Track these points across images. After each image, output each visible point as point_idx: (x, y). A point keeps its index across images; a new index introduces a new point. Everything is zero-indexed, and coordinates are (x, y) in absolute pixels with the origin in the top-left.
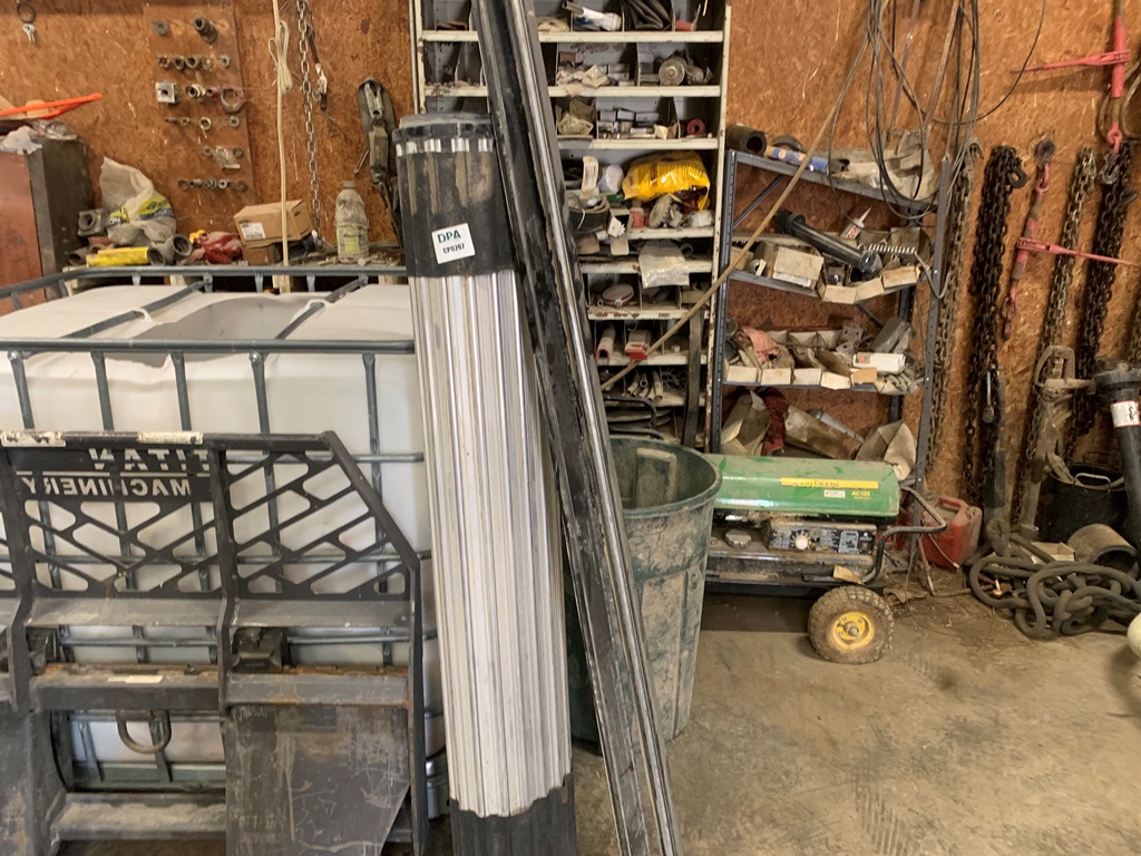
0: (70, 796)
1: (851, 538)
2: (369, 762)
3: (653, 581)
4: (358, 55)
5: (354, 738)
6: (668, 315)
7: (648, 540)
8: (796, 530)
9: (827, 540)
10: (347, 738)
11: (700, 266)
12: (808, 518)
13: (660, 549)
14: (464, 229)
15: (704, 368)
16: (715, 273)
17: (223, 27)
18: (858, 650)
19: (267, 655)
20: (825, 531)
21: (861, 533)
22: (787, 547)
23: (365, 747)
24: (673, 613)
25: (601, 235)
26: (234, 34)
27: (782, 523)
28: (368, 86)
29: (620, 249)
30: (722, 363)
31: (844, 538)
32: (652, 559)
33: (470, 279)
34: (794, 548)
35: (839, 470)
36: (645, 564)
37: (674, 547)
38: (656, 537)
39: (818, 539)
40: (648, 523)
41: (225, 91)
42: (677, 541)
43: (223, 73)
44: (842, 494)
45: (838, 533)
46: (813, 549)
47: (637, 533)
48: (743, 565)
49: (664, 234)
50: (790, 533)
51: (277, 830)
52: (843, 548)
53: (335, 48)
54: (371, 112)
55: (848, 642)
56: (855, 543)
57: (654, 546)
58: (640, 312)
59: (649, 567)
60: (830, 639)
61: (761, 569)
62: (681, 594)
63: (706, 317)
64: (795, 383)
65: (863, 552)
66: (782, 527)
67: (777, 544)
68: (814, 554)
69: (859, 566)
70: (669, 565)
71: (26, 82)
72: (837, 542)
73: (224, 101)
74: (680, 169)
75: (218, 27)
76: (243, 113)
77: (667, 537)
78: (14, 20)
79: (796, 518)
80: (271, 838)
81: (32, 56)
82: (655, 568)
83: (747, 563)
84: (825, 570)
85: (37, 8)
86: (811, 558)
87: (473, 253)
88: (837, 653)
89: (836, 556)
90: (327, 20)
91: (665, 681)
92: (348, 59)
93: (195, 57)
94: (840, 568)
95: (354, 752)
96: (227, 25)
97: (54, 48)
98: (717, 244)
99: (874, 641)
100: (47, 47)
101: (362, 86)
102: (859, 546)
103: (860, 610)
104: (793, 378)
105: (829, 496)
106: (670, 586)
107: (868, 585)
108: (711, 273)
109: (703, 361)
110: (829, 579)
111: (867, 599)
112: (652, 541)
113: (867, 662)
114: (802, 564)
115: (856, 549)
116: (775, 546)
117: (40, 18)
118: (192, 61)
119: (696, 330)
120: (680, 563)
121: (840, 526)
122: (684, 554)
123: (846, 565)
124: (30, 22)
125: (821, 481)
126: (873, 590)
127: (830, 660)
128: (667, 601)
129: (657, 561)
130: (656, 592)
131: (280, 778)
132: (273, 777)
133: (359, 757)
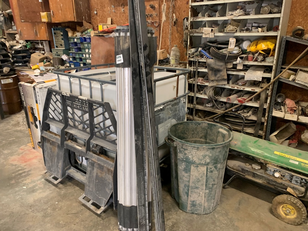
0: (72, 167)
1: (297, 179)
2: (107, 181)
3: (194, 165)
4: (185, 11)
5: (106, 174)
6: (254, 90)
7: (192, 153)
8: (276, 170)
9: (287, 177)
10: (105, 174)
11: (267, 75)
12: (282, 167)
13: (196, 156)
14: (121, 55)
15: (265, 109)
16: (272, 78)
17: (157, 6)
18: (289, 219)
19: (96, 150)
20: (287, 174)
21: (302, 179)
22: (272, 175)
23: (107, 177)
24: (202, 177)
25: (235, 63)
26: (158, 7)
27: (271, 166)
28: (186, 19)
29: (240, 67)
30: (272, 109)
31: (294, 178)
32: (193, 158)
33: (123, 68)
34: (274, 176)
35: (300, 154)
36: (191, 159)
37: (201, 157)
38: (195, 152)
39: (284, 176)
40: (192, 147)
41: (155, 22)
42: (202, 156)
43: (155, 17)
44: (297, 163)
45: (292, 176)
46: (282, 179)
47: (189, 150)
48: (254, 175)
49: (256, 63)
50: (273, 170)
51: (92, 188)
52: (293, 182)
53: (180, 9)
54: (185, 26)
55: (286, 215)
56: (299, 182)
57: (194, 155)
58: (245, 88)
59: (193, 161)
60: (278, 210)
61: (260, 179)
62: (205, 172)
63: (268, 92)
64: (299, 121)
65: (302, 186)
66: (271, 167)
67: (268, 172)
68: (281, 180)
69: (299, 190)
70: (199, 162)
71: (122, 21)
72: (292, 179)
73: (155, 24)
74: (265, 43)
75: (155, 6)
76: (158, 27)
77: (198, 154)
78: (121, 8)
79: (277, 166)
80: (91, 189)
81: (123, 16)
82: (194, 161)
83: (256, 175)
84: (284, 187)
85: (125, 5)
86: (280, 181)
87: (123, 62)
88: (280, 216)
89: (290, 184)
90: (179, 2)
91: (199, 196)
92: (183, 12)
93: (150, 14)
94: (289, 188)
95: (105, 178)
96: (157, 5)
97: (127, 14)
98: (274, 68)
99: (296, 218)
100: (126, 13)
101: (184, 19)
102: (301, 183)
103: (291, 205)
104: (298, 119)
105: (291, 162)
106: (200, 169)
107: (299, 198)
108: (271, 78)
109: (265, 107)
110: (284, 190)
111: (295, 202)
112: (194, 153)
113: (291, 224)
114: (276, 182)
115: (299, 184)
116: (267, 173)
117: (125, 7)
118: (149, 15)
119: (263, 96)
120: (204, 163)
121: (293, 174)
122: (206, 161)
123: (293, 188)
124: (123, 8)
125: (290, 156)
126: (301, 200)
127: (277, 218)
128: (199, 173)
129: (195, 160)
130: (195, 169)
131: (93, 177)
132: (93, 176)
133: (106, 179)
